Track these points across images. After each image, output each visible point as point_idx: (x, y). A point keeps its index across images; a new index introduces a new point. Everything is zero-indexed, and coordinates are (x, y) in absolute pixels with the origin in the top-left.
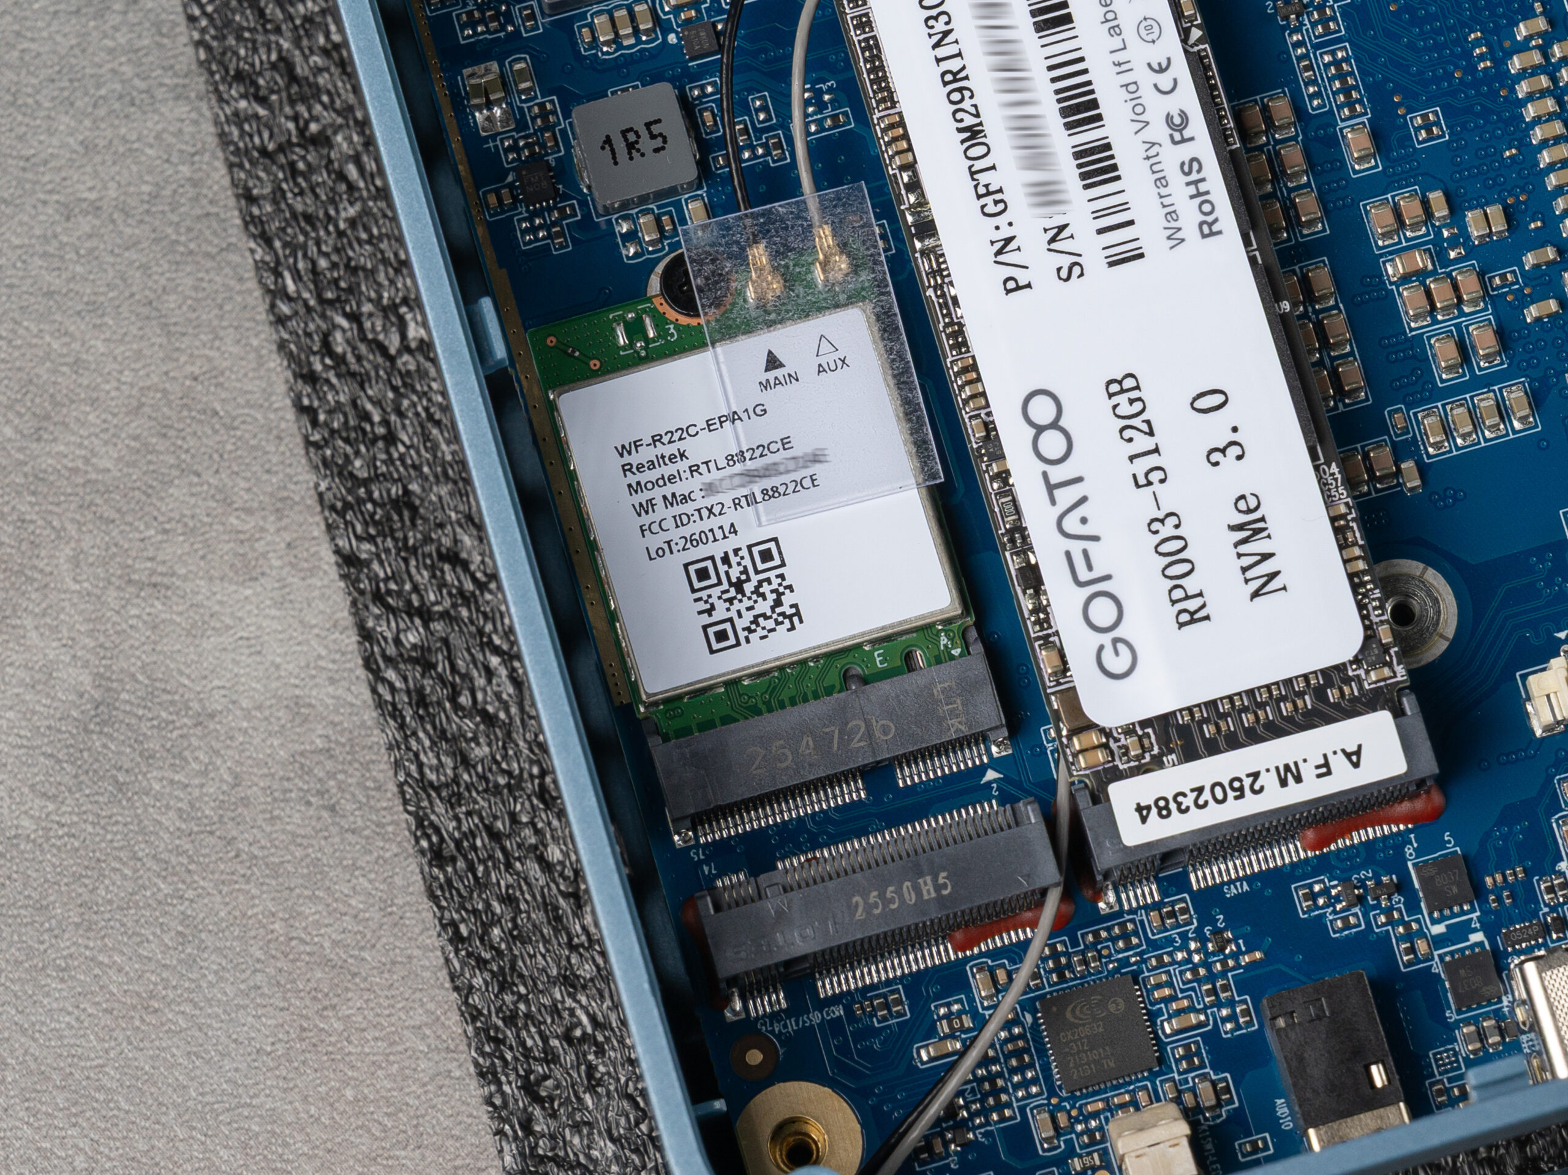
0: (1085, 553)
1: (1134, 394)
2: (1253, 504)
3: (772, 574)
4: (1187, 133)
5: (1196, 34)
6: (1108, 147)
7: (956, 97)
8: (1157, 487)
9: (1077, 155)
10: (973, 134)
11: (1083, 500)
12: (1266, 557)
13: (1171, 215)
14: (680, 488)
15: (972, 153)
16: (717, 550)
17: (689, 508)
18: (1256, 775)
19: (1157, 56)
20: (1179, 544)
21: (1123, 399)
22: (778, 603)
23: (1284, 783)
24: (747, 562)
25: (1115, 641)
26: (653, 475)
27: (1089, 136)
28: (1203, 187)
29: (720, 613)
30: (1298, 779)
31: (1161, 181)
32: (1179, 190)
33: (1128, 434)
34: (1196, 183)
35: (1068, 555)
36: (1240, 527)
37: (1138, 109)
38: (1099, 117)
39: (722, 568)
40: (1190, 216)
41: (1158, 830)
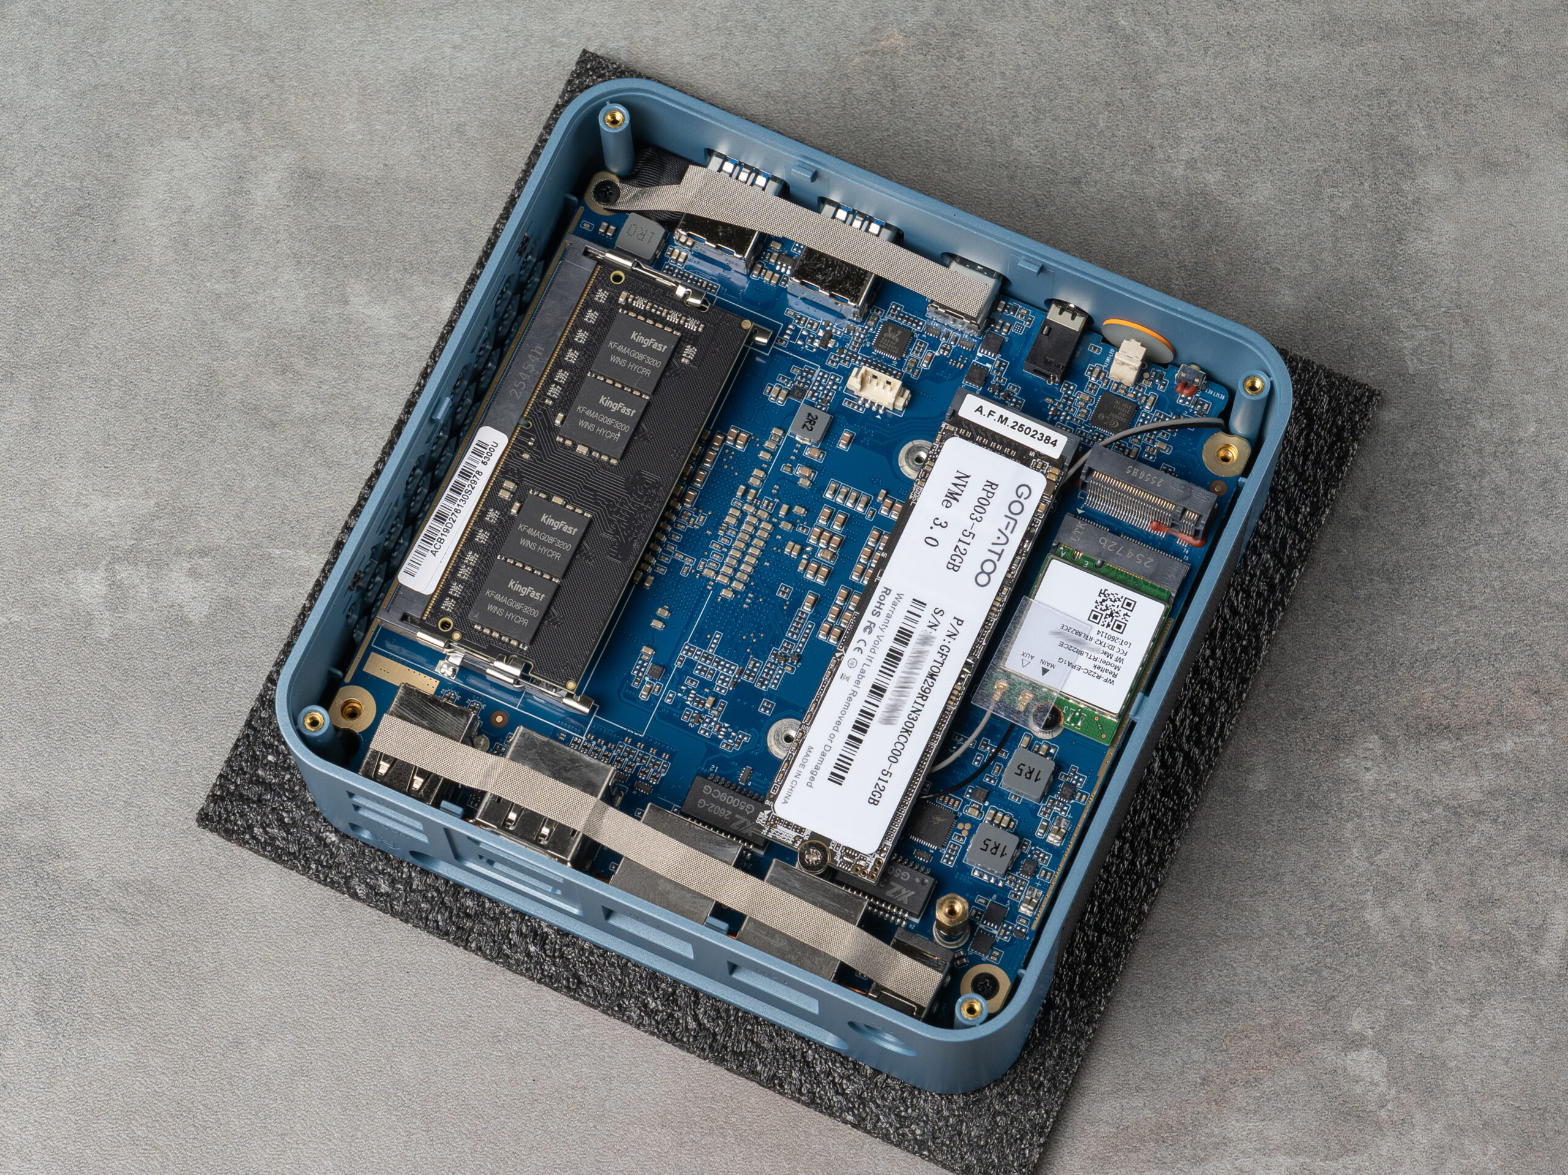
0: (1006, 529)
1: (952, 562)
2: (945, 503)
3: (1098, 610)
4: (869, 624)
5: (838, 655)
6: (896, 639)
7: (927, 691)
8: (969, 530)
9: (907, 644)
10: (932, 676)
11: (993, 544)
12: (955, 485)
13: (894, 604)
14: (1104, 657)
15: (937, 670)
16: (1108, 630)
17: (1106, 649)
18: (1013, 427)
19: (857, 654)
20: (977, 508)
21: (956, 563)
22: (1104, 601)
23: (1007, 419)
24: (1103, 620)
25: (1020, 497)
26: (1109, 667)
27: (899, 647)
28: (878, 605)
29: (1124, 611)
30: (1001, 416)
31: (889, 616)
32: (885, 610)
33: (964, 552)
34: (879, 608)
35: (1012, 532)
36: (955, 499)
37: (876, 643)
38: (890, 650)
39: (1112, 624)
40: (889, 600)
41: (1054, 435)
